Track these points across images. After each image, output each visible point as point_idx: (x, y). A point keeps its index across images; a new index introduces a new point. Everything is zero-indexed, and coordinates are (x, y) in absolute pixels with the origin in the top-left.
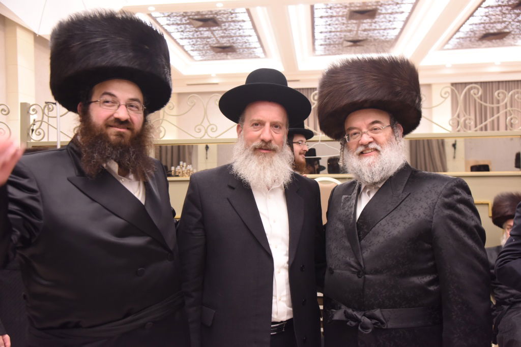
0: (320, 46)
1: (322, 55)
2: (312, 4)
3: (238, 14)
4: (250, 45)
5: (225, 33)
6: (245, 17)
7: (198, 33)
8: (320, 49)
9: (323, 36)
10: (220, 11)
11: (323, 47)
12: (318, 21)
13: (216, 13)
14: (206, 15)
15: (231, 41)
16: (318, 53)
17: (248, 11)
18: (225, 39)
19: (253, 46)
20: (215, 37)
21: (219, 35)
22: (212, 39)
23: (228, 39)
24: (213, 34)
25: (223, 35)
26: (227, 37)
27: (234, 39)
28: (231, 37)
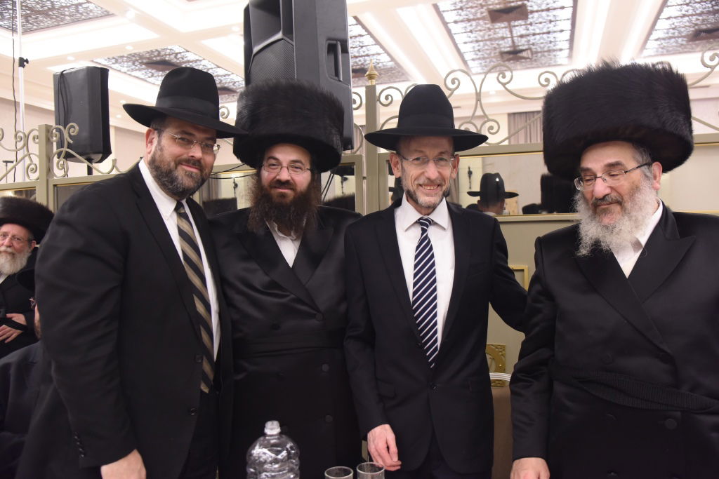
5: (528, 30)
7: (491, 33)
11: (659, 42)
15: (532, 42)
16: (646, 53)
18: (524, 40)
19: (558, 47)
20: (512, 37)
21: (519, 34)
22: (506, 40)
23: (529, 38)
24: (511, 32)
25: (524, 32)
26: (528, 35)
27: (538, 37)
28: (534, 34)
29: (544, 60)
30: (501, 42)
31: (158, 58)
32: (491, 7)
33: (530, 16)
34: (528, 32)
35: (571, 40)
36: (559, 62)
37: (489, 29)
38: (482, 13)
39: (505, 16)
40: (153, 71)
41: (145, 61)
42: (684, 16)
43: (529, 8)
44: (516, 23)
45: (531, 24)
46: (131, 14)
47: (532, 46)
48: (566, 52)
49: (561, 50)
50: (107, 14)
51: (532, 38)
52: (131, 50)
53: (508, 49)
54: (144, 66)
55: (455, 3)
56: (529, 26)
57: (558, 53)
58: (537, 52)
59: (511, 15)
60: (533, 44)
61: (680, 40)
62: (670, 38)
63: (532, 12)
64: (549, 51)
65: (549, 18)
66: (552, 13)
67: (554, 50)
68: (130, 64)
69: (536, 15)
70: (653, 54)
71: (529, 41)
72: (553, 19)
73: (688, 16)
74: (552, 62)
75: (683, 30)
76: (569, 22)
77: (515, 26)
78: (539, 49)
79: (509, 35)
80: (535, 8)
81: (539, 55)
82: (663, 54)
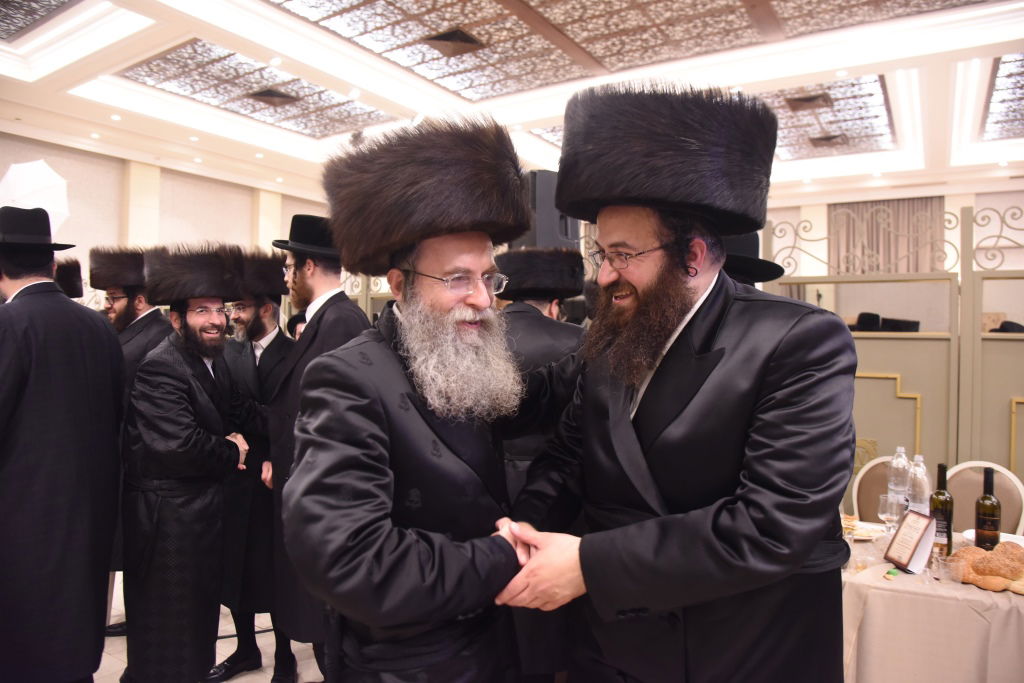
0: (993, 125)
1: (994, 139)
2: (997, 56)
3: (863, 86)
4: (873, 131)
5: (836, 116)
6: (877, 89)
7: (795, 120)
8: (992, 129)
9: (1003, 107)
10: (836, 83)
11: (999, 125)
12: (1001, 82)
13: (829, 88)
14: (812, 91)
15: (844, 128)
16: (987, 136)
17: (882, 79)
18: (834, 126)
19: (877, 132)
20: (820, 123)
21: (826, 120)
22: (813, 127)
23: (839, 124)
24: (817, 118)
25: (832, 119)
26: (838, 121)
27: (850, 123)
28: (845, 121)
29: (863, 146)
30: (808, 129)
32: (788, 96)
33: (836, 103)
34: (837, 119)
35: (891, 124)
36: (883, 147)
37: (792, 117)
38: (779, 102)
39: (807, 104)
43: (833, 97)
44: (822, 110)
45: (839, 111)
47: (846, 132)
48: (888, 137)
49: (881, 135)
51: (843, 125)
53: (818, 136)
56: (837, 113)
57: (879, 138)
58: (854, 138)
59: (814, 103)
60: (847, 130)
62: (1013, 121)
63: (837, 100)
64: (867, 136)
65: (858, 105)
66: (860, 102)
67: (873, 136)
69: (842, 102)
71: (840, 127)
72: (862, 105)
74: (875, 147)
76: (883, 108)
77: (821, 113)
78: (855, 135)
79: (816, 122)
80: (839, 96)
81: (857, 140)
82: (1009, 137)
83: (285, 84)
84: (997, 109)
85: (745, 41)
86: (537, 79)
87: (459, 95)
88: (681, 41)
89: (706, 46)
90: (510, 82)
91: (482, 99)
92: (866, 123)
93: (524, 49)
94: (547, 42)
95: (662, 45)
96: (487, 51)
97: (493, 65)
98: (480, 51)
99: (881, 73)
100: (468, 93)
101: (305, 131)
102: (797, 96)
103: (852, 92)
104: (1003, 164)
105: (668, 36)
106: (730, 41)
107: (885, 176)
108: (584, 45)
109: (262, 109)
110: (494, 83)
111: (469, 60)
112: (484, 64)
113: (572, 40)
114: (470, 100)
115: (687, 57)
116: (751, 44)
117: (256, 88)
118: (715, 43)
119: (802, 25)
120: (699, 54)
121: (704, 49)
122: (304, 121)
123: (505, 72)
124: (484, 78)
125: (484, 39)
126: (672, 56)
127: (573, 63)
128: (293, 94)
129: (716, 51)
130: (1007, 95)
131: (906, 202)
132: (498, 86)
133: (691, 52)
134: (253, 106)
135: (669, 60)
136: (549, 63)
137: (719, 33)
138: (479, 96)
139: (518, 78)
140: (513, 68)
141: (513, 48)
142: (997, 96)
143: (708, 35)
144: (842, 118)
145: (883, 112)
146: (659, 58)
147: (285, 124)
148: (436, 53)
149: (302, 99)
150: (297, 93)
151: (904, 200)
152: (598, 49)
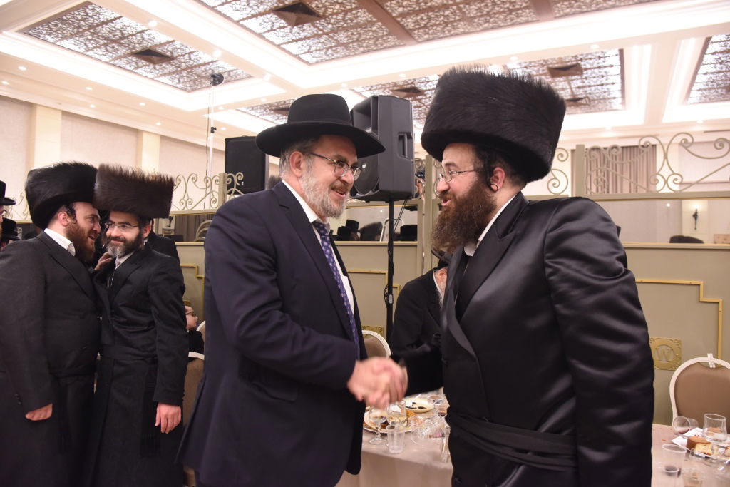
0: (696, 92)
1: (694, 103)
2: (709, 37)
3: (606, 59)
4: (609, 94)
5: (584, 82)
6: (616, 61)
8: (695, 95)
9: (705, 78)
10: (587, 56)
11: (701, 92)
12: (708, 58)
13: (581, 60)
14: (567, 62)
15: (588, 92)
16: (691, 101)
17: (621, 52)
18: (581, 90)
19: (612, 96)
20: (571, 88)
21: (576, 86)
22: (566, 91)
23: (585, 89)
24: (570, 84)
25: (581, 84)
26: (585, 87)
27: (593, 88)
28: (590, 86)
29: (600, 106)
31: (284, 106)
32: (550, 66)
33: (585, 72)
34: (584, 84)
35: (623, 90)
36: (615, 107)
38: (543, 70)
39: (563, 72)
40: (279, 115)
41: (273, 108)
42: (719, 72)
43: (583, 67)
44: (573, 78)
45: (586, 78)
46: (268, 77)
47: (588, 95)
48: (619, 100)
49: (614, 98)
50: (250, 77)
51: (588, 90)
52: (264, 101)
53: (569, 98)
54: (272, 112)
55: (520, 64)
56: (584, 80)
57: (613, 100)
58: (594, 100)
59: (568, 72)
60: (590, 94)
61: (719, 90)
62: (710, 89)
63: (586, 69)
64: (604, 99)
65: (601, 74)
66: (602, 70)
67: (609, 99)
68: (263, 110)
69: (589, 71)
70: (697, 101)
71: (586, 91)
72: (604, 74)
73: (723, 72)
74: (608, 107)
75: (720, 82)
76: (619, 77)
77: (572, 80)
78: (595, 98)
79: (568, 87)
80: (588, 66)
81: (596, 102)
82: (706, 102)
83: (161, 45)
84: (702, 79)
85: (524, 19)
86: (360, 47)
87: (300, 59)
88: (474, 18)
89: (493, 22)
90: (340, 49)
91: (317, 62)
92: (605, 88)
93: (352, 21)
94: (370, 16)
95: (459, 20)
96: (323, 21)
97: (327, 34)
98: (318, 22)
99: (621, 48)
100: (307, 57)
101: (178, 86)
102: (556, 66)
103: (598, 63)
104: (700, 121)
105: (464, 13)
106: (512, 19)
107: (615, 129)
108: (399, 19)
109: (144, 66)
110: (327, 49)
111: (308, 29)
112: (320, 32)
113: (390, 15)
114: (308, 63)
115: (477, 32)
116: (527, 22)
117: (138, 48)
118: (500, 20)
119: (568, 8)
120: (486, 29)
121: (491, 25)
122: (177, 77)
123: (336, 40)
124: (320, 45)
125: (321, 12)
126: (467, 30)
127: (389, 34)
128: (169, 54)
129: (500, 27)
130: (710, 69)
131: (629, 149)
132: (330, 52)
133: (481, 27)
134: (136, 63)
135: (464, 33)
136: (371, 33)
137: (504, 12)
138: (315, 60)
139: (346, 45)
140: (342, 37)
141: (344, 19)
142: (703, 69)
143: (495, 14)
144: (588, 84)
145: (618, 79)
146: (456, 32)
147: (162, 79)
148: (283, 22)
149: (176, 58)
150: (171, 53)
151: (627, 147)
152: (410, 22)
